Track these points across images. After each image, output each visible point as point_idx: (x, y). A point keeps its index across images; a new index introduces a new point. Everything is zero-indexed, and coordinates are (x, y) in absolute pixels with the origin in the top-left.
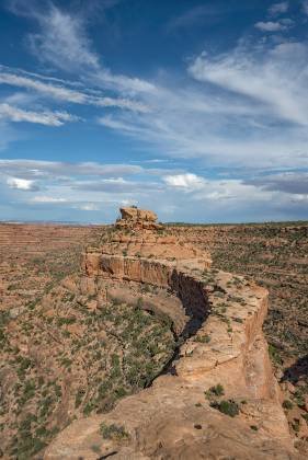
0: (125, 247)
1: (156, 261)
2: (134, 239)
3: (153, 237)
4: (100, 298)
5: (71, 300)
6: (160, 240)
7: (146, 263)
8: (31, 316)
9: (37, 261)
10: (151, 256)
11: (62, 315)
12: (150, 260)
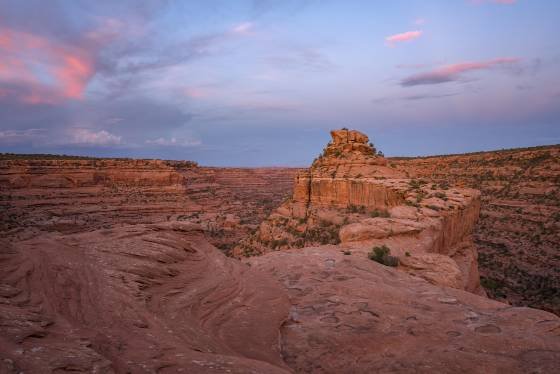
0: (335, 169)
1: (363, 180)
2: (343, 161)
3: (362, 158)
4: (310, 221)
5: (284, 225)
6: (370, 160)
7: (354, 183)
8: (251, 240)
9: (265, 201)
10: (359, 176)
11: (276, 238)
12: (357, 180)
